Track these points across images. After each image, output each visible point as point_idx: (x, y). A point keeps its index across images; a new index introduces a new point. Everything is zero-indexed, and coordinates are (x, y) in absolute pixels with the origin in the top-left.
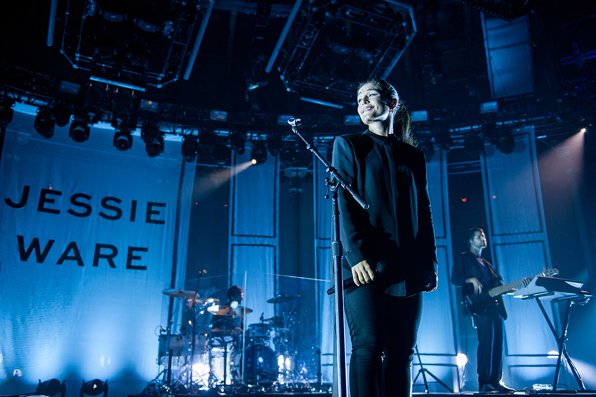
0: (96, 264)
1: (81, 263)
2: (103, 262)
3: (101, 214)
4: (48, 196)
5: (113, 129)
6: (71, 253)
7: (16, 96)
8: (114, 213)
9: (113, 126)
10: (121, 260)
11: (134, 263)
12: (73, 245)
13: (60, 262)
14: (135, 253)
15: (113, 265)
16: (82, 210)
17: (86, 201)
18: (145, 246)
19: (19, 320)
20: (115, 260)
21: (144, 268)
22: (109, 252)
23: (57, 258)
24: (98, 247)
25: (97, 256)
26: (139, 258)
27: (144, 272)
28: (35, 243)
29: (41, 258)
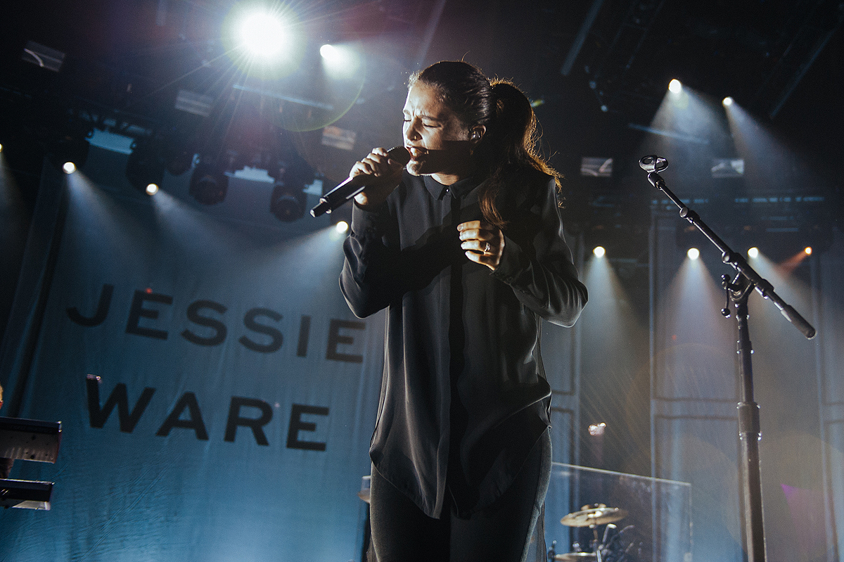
0: (230, 436)
1: (202, 435)
2: (245, 434)
3: (245, 341)
4: (146, 305)
5: (271, 180)
6: (185, 416)
7: (95, 118)
8: (267, 340)
9: (270, 175)
10: (277, 430)
11: (304, 436)
12: (189, 400)
13: (163, 432)
14: (305, 418)
15: (262, 440)
16: (207, 332)
17: (217, 316)
18: (323, 404)
19: (81, 541)
20: (267, 430)
21: (320, 447)
22: (254, 413)
23: (158, 424)
24: (237, 403)
25: (234, 423)
26: (311, 427)
27: (321, 454)
28: (120, 393)
29: (128, 424)
